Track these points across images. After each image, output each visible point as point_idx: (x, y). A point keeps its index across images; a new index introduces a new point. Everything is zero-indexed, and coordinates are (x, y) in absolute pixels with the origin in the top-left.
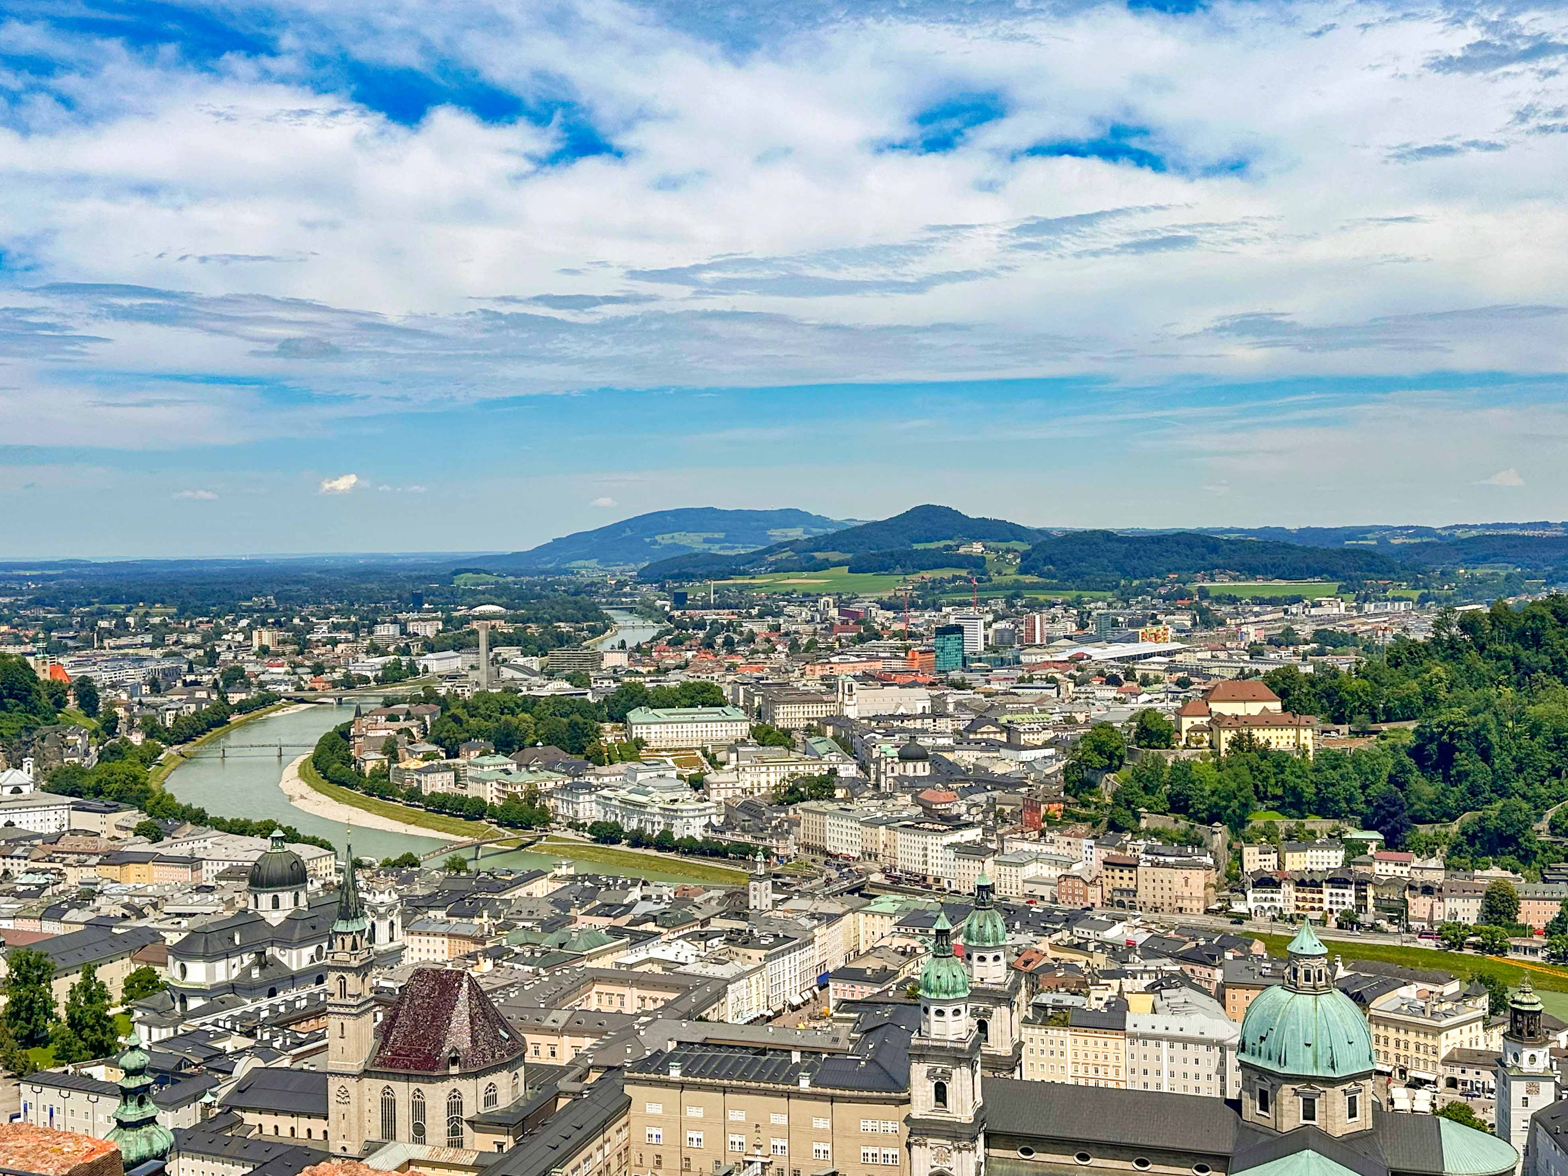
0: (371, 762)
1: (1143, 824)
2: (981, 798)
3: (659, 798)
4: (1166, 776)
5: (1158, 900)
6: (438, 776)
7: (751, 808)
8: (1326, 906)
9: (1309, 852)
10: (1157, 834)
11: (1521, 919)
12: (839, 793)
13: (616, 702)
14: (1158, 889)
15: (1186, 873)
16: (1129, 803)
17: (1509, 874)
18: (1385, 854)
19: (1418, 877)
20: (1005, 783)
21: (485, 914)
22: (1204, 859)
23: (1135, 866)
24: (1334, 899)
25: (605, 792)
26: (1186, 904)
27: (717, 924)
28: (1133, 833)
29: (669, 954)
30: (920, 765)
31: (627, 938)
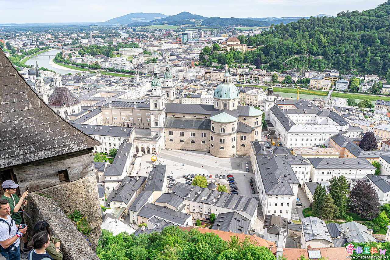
0: (66, 57)
1: (213, 65)
2: (183, 62)
3: (122, 63)
4: (217, 56)
5: (215, 79)
6: (79, 60)
7: (140, 65)
8: (244, 79)
9: (242, 70)
10: (215, 67)
11: (278, 80)
12: (157, 62)
13: (117, 47)
14: (215, 77)
15: (220, 74)
16: (210, 61)
17: (277, 72)
18: (256, 69)
19: (261, 73)
20: (189, 59)
21: (82, 82)
22: (223, 71)
23: (211, 73)
24: (246, 78)
25: (111, 62)
26: (219, 79)
27: (127, 83)
28: (211, 67)
29: (117, 88)
30: (174, 57)
31: (109, 86)
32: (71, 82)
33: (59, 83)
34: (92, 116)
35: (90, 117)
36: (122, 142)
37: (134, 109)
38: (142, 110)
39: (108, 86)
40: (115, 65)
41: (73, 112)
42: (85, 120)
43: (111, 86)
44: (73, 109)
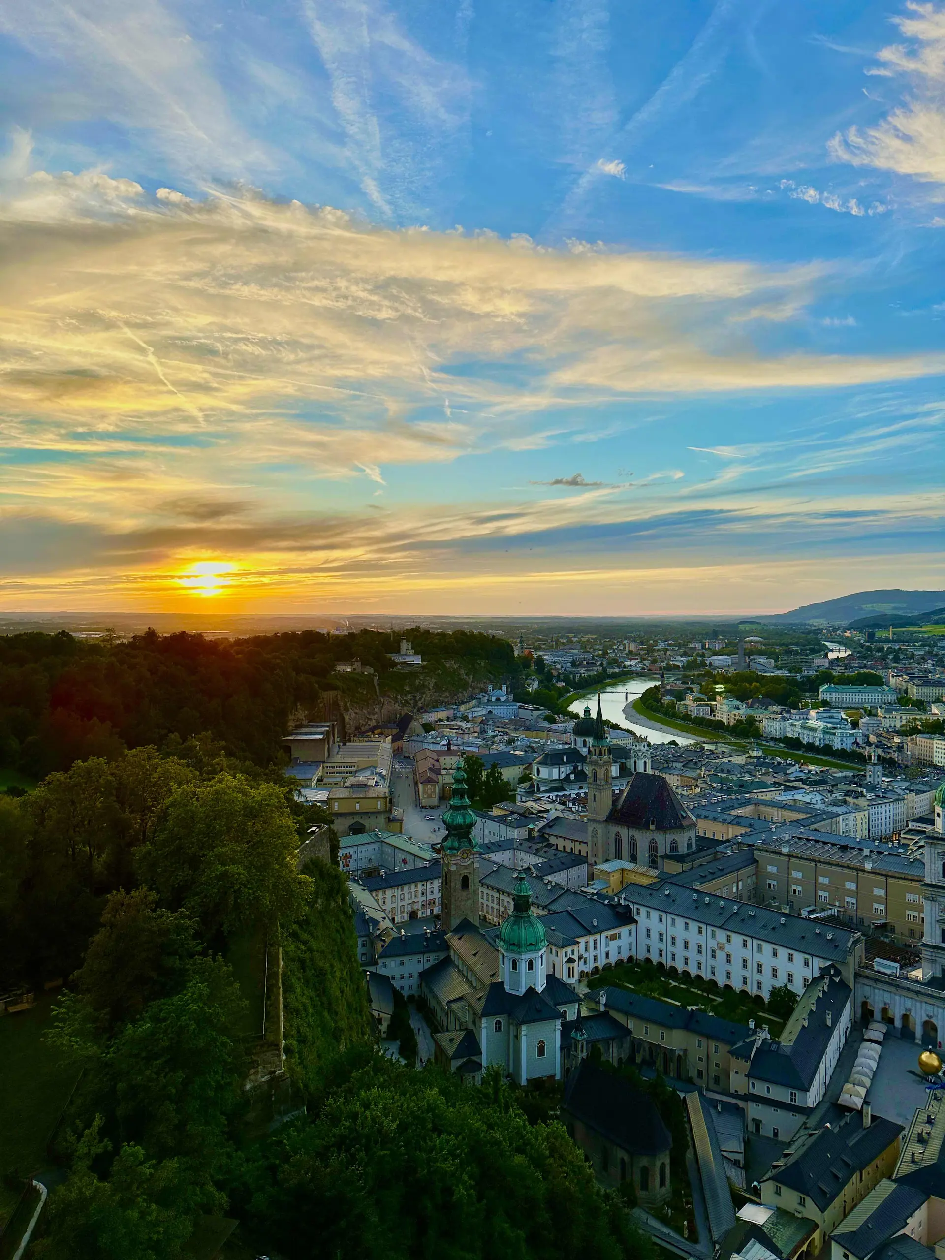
0: (667, 700)
3: (826, 726)
6: (701, 709)
13: (813, 681)
25: (793, 721)
27: (841, 787)
29: (807, 799)
31: (782, 788)
32: (675, 764)
33: (645, 763)
34: (725, 872)
35: (719, 873)
36: (817, 974)
37: (863, 871)
38: (891, 880)
39: (780, 788)
40: (806, 732)
41: (674, 847)
42: (704, 879)
43: (788, 788)
44: (674, 842)
